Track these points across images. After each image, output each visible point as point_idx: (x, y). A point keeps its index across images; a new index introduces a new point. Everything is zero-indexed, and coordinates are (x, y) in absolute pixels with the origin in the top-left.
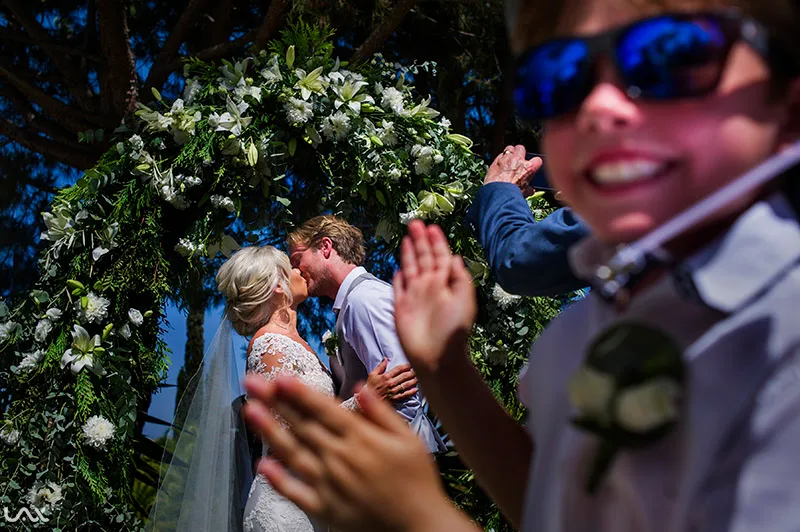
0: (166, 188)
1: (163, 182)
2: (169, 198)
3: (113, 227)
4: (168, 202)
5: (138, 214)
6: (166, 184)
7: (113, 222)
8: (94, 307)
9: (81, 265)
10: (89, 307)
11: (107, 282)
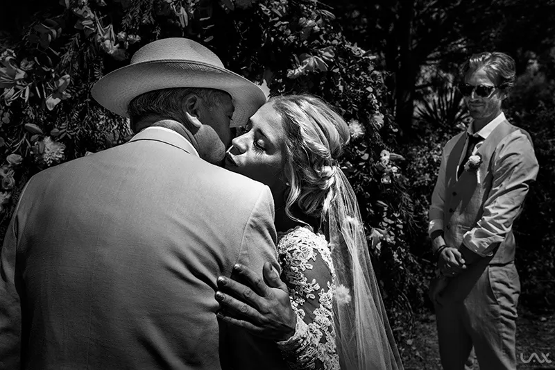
0: (108, 42)
1: (105, 37)
2: (111, 52)
3: (64, 79)
4: (110, 55)
5: (85, 66)
6: (107, 39)
7: (64, 74)
8: (51, 151)
9: (34, 114)
10: (46, 151)
11: (62, 128)
